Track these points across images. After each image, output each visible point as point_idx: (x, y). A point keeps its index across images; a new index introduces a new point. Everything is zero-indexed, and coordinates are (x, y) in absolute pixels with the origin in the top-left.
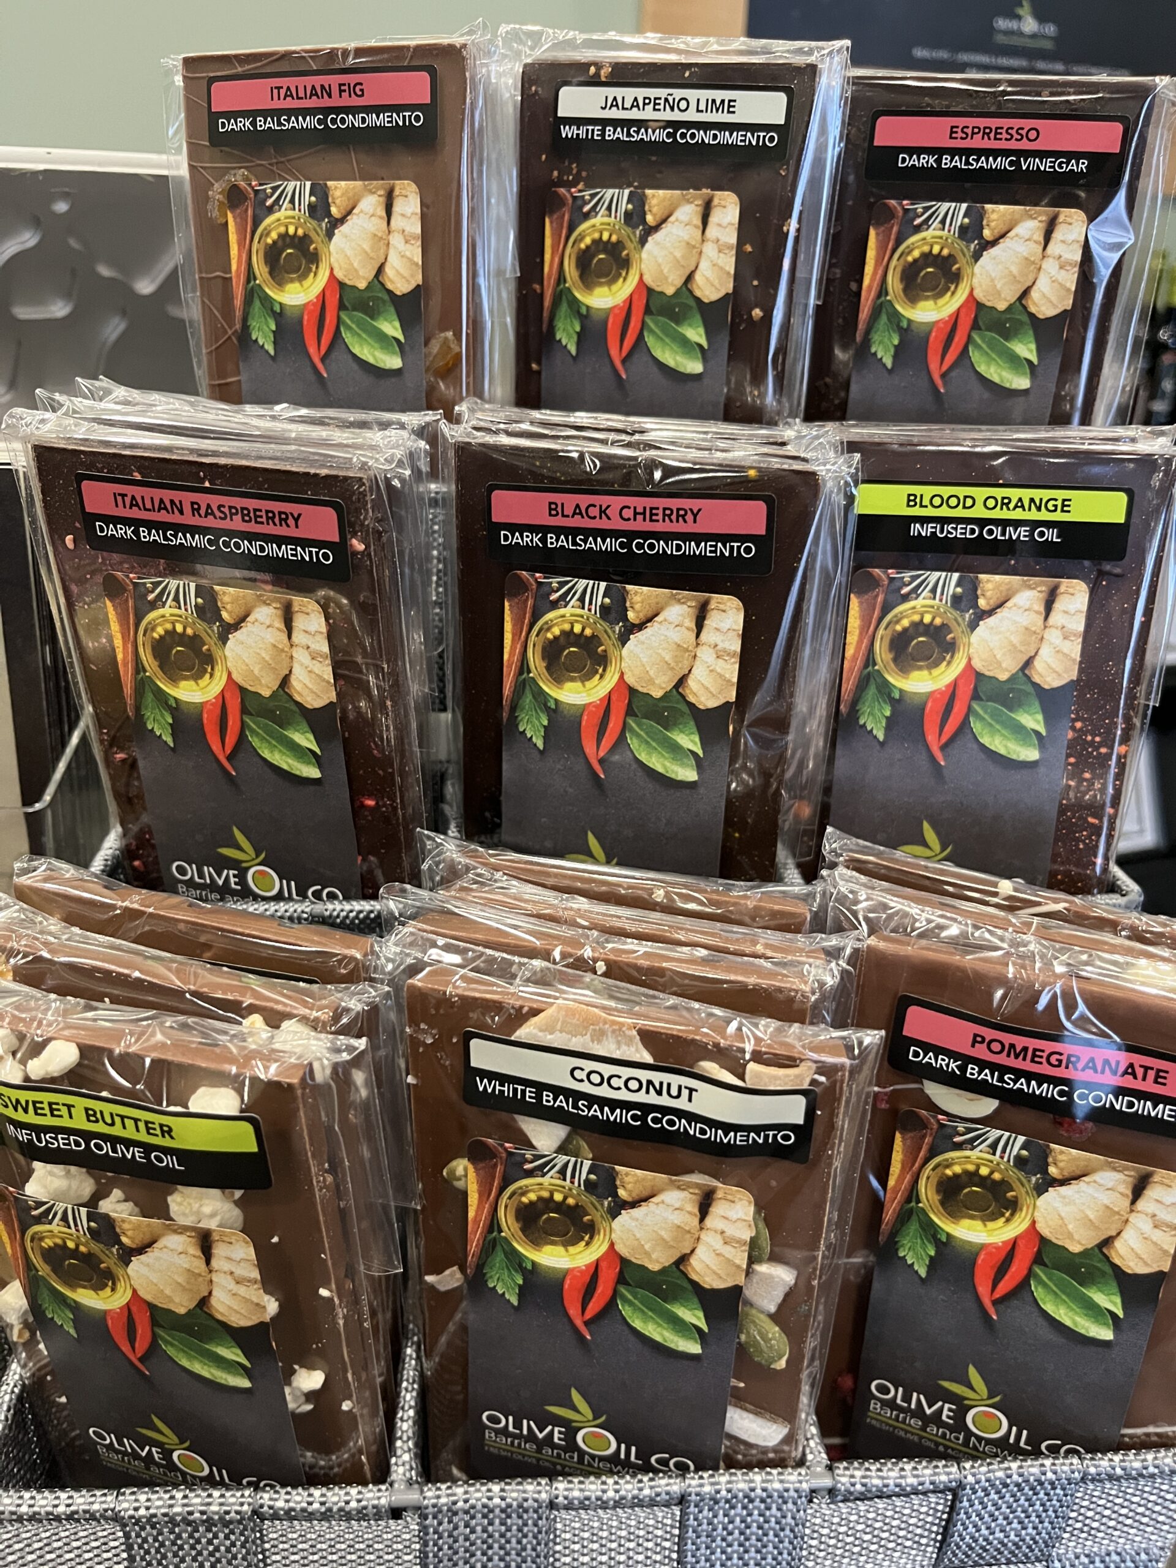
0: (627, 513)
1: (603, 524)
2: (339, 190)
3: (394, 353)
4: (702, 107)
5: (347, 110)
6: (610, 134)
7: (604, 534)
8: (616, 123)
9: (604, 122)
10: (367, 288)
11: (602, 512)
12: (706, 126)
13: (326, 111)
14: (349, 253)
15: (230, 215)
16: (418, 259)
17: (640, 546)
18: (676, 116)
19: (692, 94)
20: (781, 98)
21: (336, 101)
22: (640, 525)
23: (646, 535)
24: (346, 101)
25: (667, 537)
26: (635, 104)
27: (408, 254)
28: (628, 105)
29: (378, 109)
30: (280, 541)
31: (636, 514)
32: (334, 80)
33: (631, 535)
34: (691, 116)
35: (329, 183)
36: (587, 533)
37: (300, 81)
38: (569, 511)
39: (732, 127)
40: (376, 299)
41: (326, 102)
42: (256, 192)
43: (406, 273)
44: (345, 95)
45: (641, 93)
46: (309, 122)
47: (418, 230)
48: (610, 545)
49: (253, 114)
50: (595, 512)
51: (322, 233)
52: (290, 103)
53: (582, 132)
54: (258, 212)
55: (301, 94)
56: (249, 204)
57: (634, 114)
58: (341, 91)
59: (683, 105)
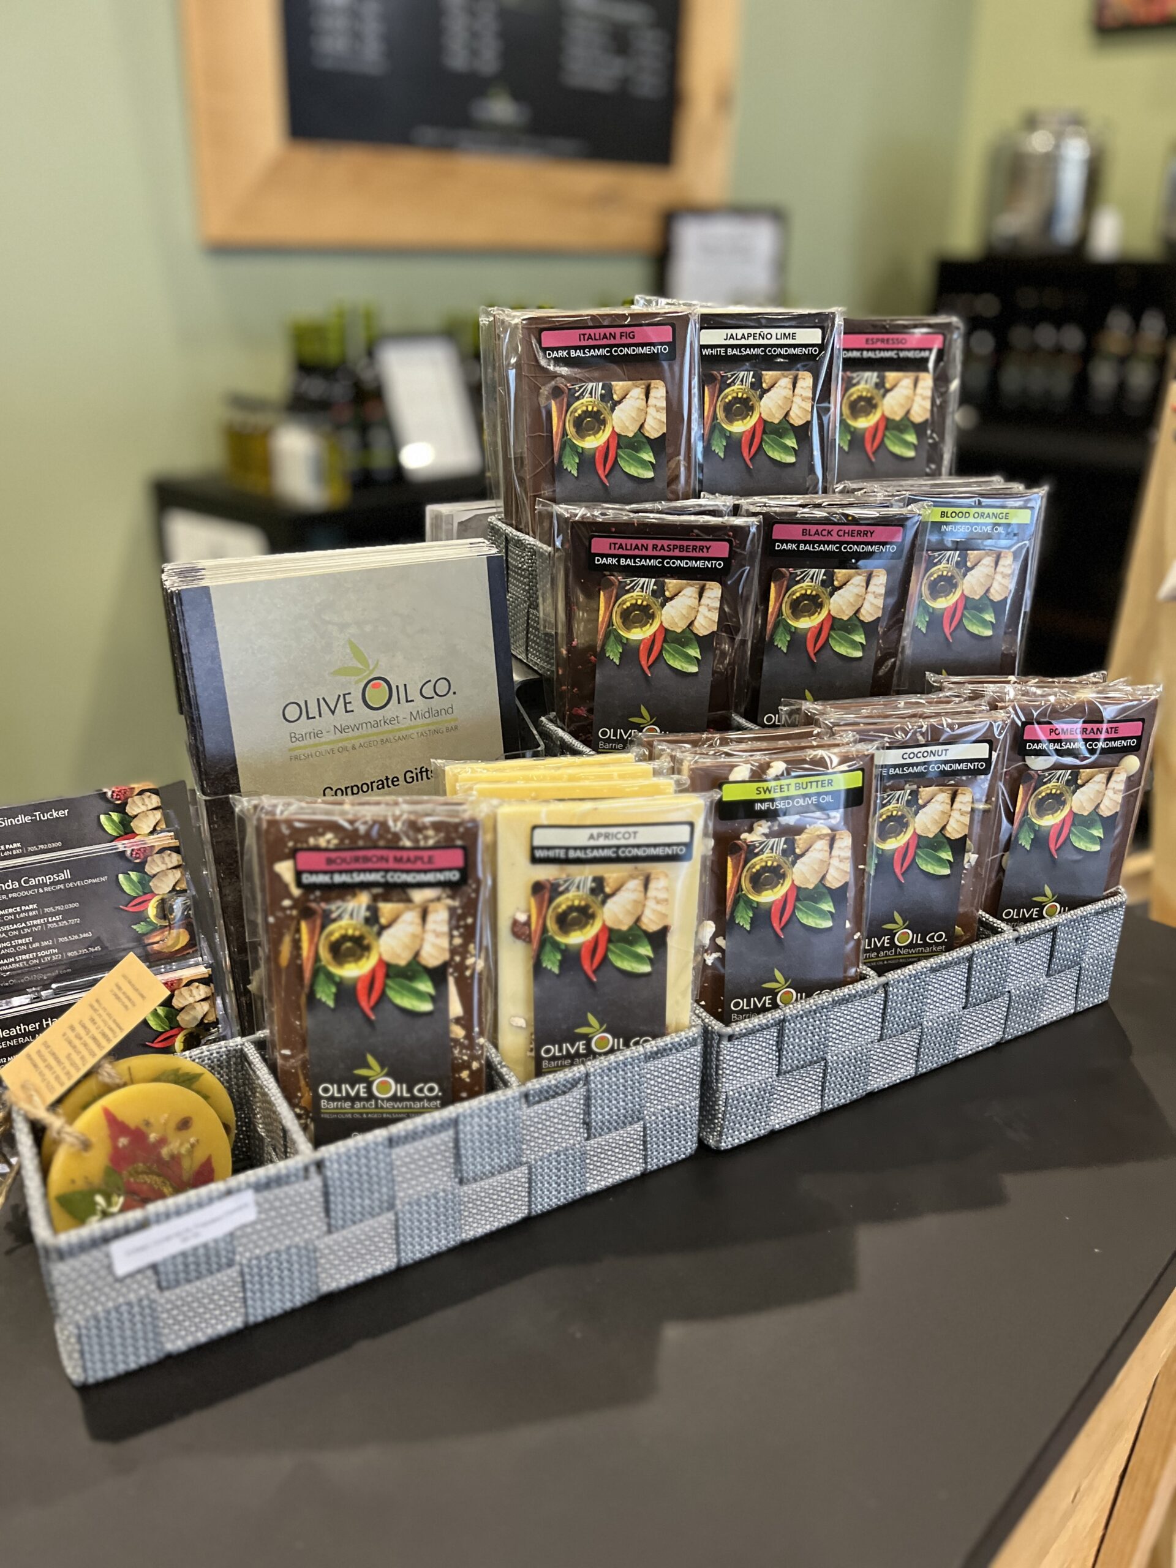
0: (841, 533)
1: (830, 538)
2: (618, 386)
3: (649, 470)
4: (779, 337)
5: (624, 346)
6: (730, 352)
7: (829, 543)
8: (733, 347)
9: (726, 347)
10: (634, 436)
11: (829, 533)
12: (781, 346)
13: (611, 346)
14: (624, 419)
15: (553, 402)
16: (664, 420)
17: (845, 548)
18: (765, 342)
19: (773, 331)
20: (819, 331)
21: (618, 341)
22: (847, 538)
23: (848, 543)
24: (624, 341)
25: (858, 543)
26: (743, 337)
27: (658, 417)
28: (739, 337)
29: (643, 345)
30: (696, 559)
31: (845, 533)
32: (618, 331)
33: (841, 543)
34: (773, 341)
35: (613, 383)
36: (820, 543)
37: (597, 331)
38: (812, 533)
39: (795, 346)
40: (638, 442)
41: (612, 341)
42: (569, 389)
43: (657, 427)
44: (624, 338)
45: (746, 331)
46: (602, 352)
47: (664, 405)
48: (832, 548)
49: (568, 348)
50: (825, 533)
51: (608, 409)
52: (591, 343)
53: (714, 352)
54: (570, 400)
55: (597, 337)
56: (565, 395)
57: (743, 342)
58: (621, 336)
59: (769, 336)
